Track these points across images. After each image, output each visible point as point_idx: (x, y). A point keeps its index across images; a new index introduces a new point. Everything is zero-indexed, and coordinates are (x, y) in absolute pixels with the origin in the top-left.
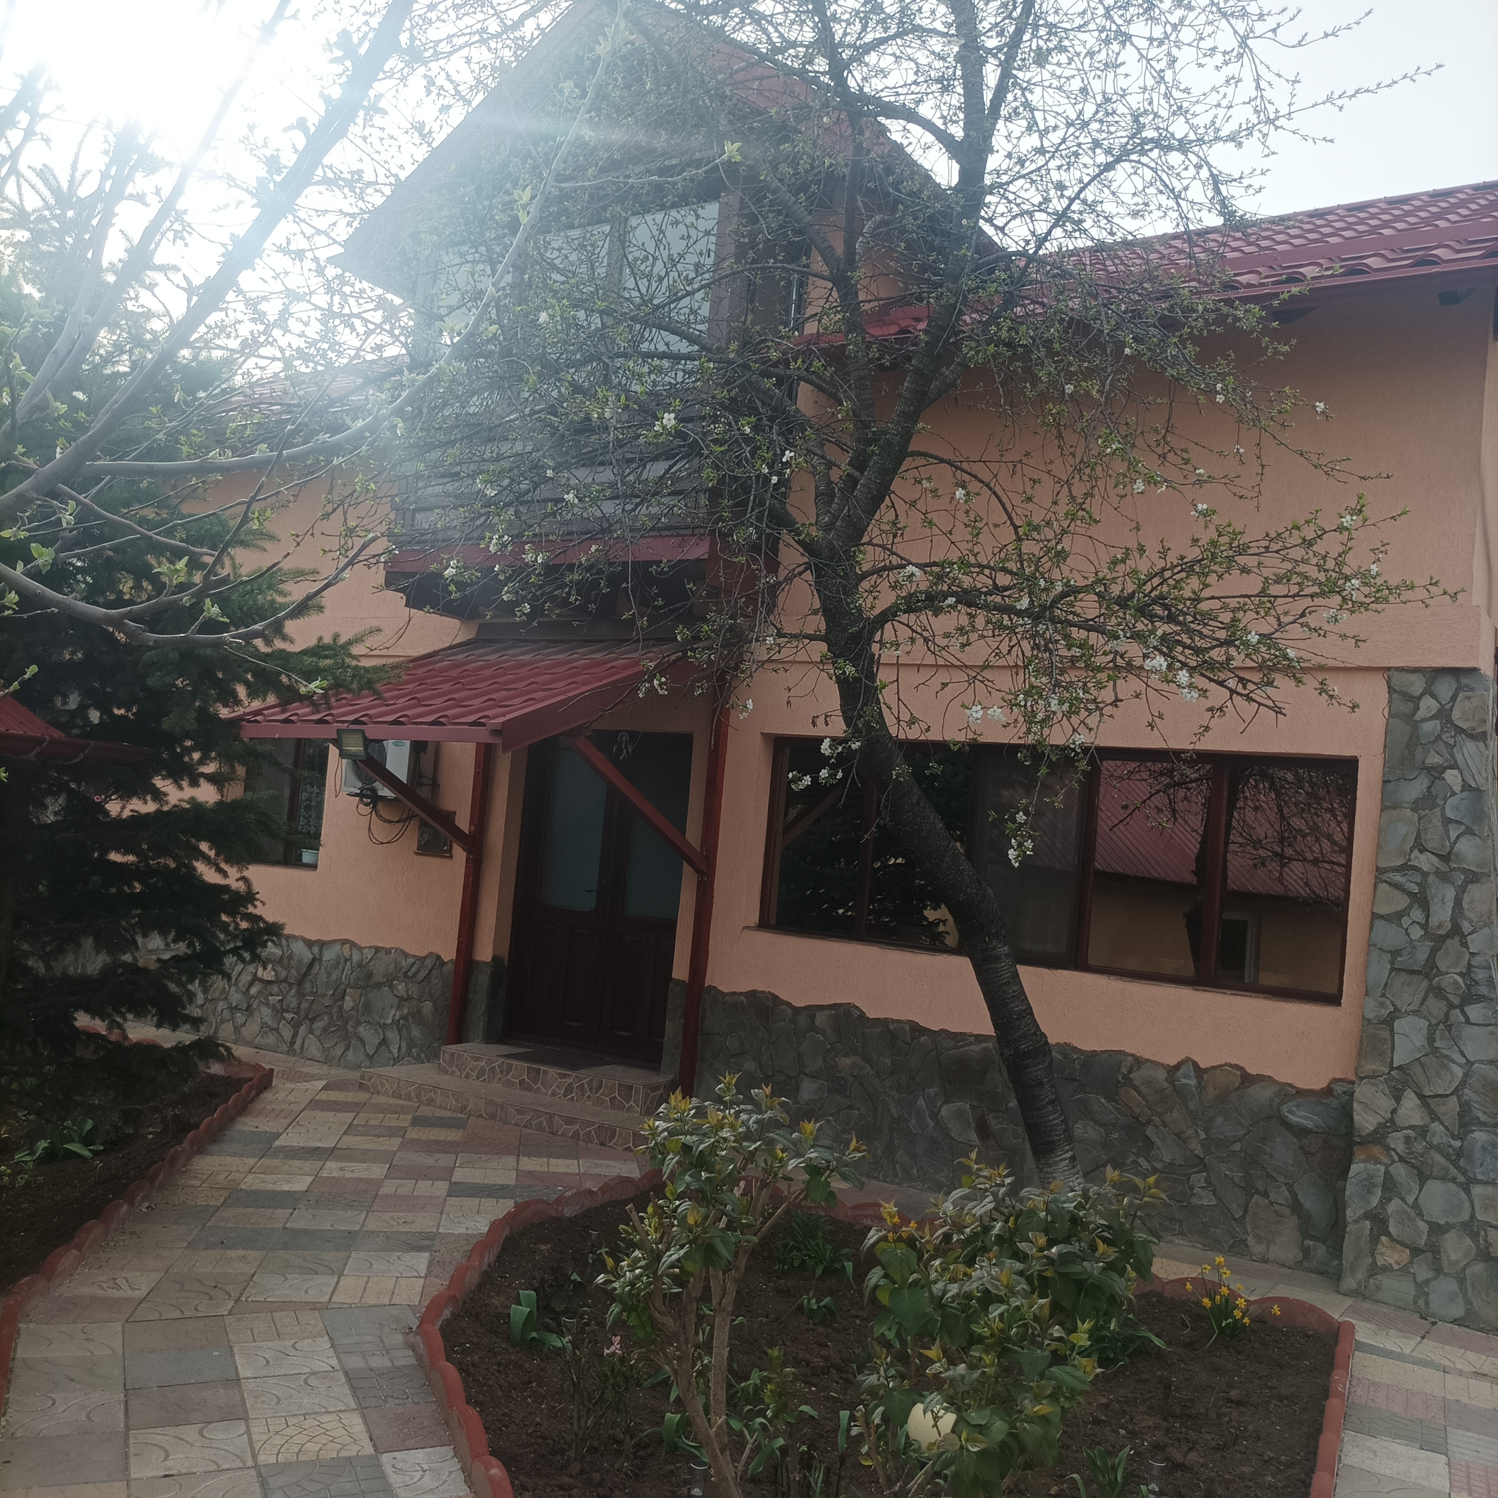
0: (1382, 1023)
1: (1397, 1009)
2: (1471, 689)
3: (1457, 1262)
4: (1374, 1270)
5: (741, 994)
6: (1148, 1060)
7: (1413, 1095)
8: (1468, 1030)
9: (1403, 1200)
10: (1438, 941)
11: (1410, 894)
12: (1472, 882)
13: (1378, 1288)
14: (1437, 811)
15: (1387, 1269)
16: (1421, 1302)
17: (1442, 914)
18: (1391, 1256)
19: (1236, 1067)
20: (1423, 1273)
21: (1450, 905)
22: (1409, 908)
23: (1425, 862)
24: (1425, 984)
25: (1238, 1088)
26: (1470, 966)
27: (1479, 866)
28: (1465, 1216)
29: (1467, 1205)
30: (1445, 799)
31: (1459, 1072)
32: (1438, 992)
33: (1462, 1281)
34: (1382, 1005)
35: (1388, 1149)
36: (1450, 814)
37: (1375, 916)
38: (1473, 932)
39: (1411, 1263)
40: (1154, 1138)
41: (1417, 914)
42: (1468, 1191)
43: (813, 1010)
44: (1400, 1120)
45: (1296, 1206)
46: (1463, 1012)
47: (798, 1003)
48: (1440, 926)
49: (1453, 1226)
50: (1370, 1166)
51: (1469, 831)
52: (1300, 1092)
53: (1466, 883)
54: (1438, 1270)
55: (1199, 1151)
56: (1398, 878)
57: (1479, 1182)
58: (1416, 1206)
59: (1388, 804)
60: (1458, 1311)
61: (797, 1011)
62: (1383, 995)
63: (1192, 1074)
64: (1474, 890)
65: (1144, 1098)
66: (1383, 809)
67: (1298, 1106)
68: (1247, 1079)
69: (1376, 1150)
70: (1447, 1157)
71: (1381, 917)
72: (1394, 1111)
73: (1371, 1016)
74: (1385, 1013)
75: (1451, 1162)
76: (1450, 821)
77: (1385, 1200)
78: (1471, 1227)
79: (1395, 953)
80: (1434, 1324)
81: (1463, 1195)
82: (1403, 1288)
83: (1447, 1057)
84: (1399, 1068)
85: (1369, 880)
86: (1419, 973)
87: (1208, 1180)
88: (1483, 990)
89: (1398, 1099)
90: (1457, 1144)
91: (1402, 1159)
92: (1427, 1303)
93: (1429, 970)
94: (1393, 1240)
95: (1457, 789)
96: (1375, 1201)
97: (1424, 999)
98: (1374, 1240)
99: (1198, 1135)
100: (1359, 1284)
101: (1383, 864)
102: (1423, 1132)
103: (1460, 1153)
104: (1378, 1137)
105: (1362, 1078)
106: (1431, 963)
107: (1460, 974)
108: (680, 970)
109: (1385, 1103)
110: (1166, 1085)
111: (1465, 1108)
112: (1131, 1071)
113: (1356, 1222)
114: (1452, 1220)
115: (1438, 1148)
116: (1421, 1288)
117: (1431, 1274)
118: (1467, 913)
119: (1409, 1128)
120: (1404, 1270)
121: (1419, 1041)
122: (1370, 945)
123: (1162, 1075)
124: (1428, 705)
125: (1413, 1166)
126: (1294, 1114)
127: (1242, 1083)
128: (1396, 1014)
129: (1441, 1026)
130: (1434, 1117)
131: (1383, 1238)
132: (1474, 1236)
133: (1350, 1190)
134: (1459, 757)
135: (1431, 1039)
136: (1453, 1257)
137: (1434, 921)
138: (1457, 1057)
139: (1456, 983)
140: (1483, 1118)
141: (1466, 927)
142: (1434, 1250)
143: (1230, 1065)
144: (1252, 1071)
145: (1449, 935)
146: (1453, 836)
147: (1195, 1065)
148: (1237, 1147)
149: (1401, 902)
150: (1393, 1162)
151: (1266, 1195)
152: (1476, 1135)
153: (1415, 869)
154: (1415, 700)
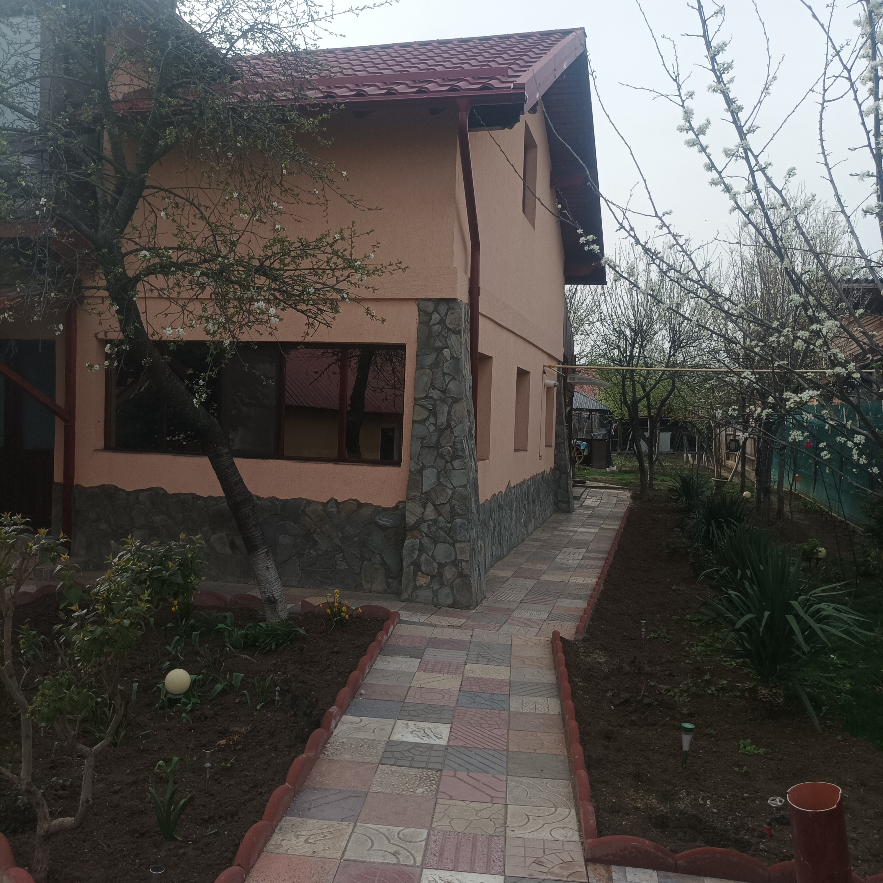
0: (417, 472)
1: (424, 466)
2: (454, 309)
3: (450, 579)
4: (416, 588)
5: (96, 487)
6: (314, 501)
7: (431, 505)
8: (454, 472)
9: (427, 554)
10: (441, 431)
11: (429, 410)
12: (455, 403)
13: (417, 596)
14: (440, 369)
15: (421, 587)
16: (435, 600)
17: (443, 419)
18: (422, 581)
19: (355, 500)
20: (436, 586)
21: (446, 414)
22: (429, 416)
23: (435, 394)
24: (436, 452)
25: (356, 511)
26: (454, 442)
27: (458, 395)
28: (453, 558)
29: (454, 552)
30: (443, 363)
31: (450, 492)
32: (441, 456)
33: (452, 588)
34: (418, 464)
35: (421, 531)
36: (445, 371)
37: (414, 422)
38: (456, 426)
39: (431, 582)
40: (318, 540)
41: (432, 420)
42: (454, 547)
43: (137, 492)
44: (426, 518)
45: (384, 564)
46: (452, 464)
47: (129, 489)
48: (442, 424)
49: (448, 563)
50: (413, 540)
51: (454, 379)
52: (384, 509)
53: (452, 403)
54: (442, 584)
55: (339, 543)
56: (423, 402)
57: (459, 542)
58: (433, 556)
59: (419, 367)
60: (450, 601)
61: (128, 494)
62: (418, 459)
63: (334, 506)
64: (456, 407)
65: (312, 520)
66: (417, 369)
67: (383, 516)
68: (360, 505)
69: (416, 533)
70: (445, 532)
71: (417, 422)
72: (423, 513)
73: (412, 470)
74: (419, 467)
75: (447, 534)
76: (446, 374)
77: (420, 555)
78: (456, 563)
79: (423, 439)
80: (439, 608)
81: (452, 548)
82: (427, 594)
83: (445, 486)
84: (425, 493)
85: (411, 404)
86: (433, 447)
87: (343, 557)
88: (460, 453)
89: (425, 508)
90: (450, 525)
91: (427, 535)
92: (437, 600)
93: (437, 446)
94: (423, 573)
95: (448, 358)
96: (415, 556)
97: (435, 460)
98: (415, 574)
99: (338, 535)
100: (409, 595)
101: (418, 396)
102: (435, 521)
103: (450, 529)
104: (416, 526)
105: (409, 500)
106: (438, 442)
107: (450, 447)
108: (58, 477)
109: (419, 510)
110: (322, 512)
111: (453, 508)
112: (305, 507)
113: (407, 567)
114: (448, 561)
115: (442, 529)
116: (435, 593)
117: (439, 586)
118: (453, 418)
119: (430, 520)
120: (428, 586)
121: (433, 480)
122: (413, 435)
123: (320, 508)
124: (436, 317)
125: (431, 538)
126: (382, 520)
127: (358, 508)
128: (424, 468)
129: (443, 472)
130: (440, 514)
131: (419, 573)
132: (457, 566)
133: (404, 552)
134: (449, 342)
135: (438, 478)
136: (448, 577)
137: (439, 422)
138: (449, 485)
139: (449, 451)
140: (460, 512)
141: (453, 424)
142: (440, 575)
143: (352, 499)
144: (362, 501)
145: (446, 429)
146: (447, 381)
147: (336, 501)
148: (356, 539)
149: (425, 414)
150: (423, 537)
151: (370, 560)
152: (457, 520)
153: (431, 398)
154: (430, 315)
